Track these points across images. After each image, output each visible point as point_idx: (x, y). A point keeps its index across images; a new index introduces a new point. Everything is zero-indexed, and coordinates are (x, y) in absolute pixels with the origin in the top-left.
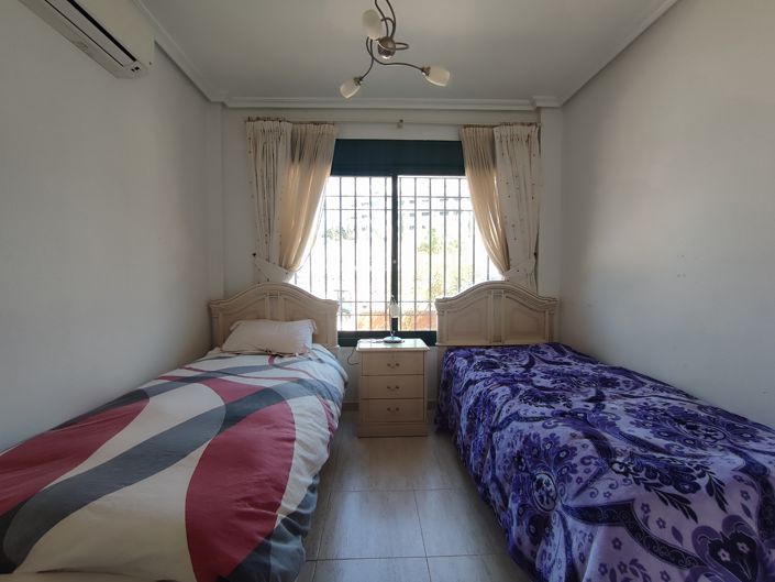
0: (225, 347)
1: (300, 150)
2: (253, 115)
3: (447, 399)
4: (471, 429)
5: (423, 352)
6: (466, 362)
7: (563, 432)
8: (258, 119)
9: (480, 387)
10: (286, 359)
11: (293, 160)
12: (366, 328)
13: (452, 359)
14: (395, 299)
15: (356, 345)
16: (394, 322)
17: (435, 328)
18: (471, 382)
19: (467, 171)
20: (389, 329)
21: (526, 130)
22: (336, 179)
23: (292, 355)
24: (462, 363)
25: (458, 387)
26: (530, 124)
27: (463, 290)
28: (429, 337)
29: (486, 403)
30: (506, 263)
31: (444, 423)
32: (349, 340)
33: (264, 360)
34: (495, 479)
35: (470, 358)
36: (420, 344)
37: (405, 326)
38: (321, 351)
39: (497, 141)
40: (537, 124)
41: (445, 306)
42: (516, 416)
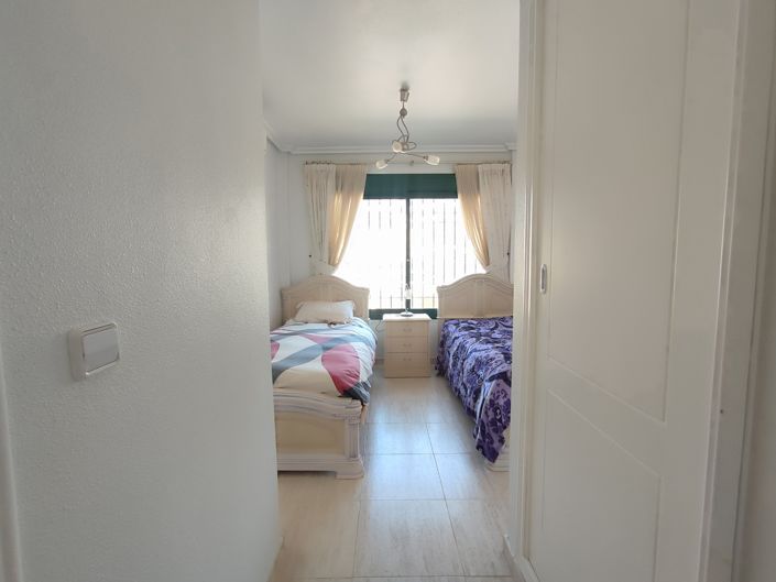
0: (297, 318)
1: (342, 184)
2: (310, 159)
3: (443, 353)
4: (454, 365)
5: (427, 321)
6: (454, 327)
7: (492, 353)
8: (313, 163)
9: (461, 339)
10: (338, 326)
11: (337, 189)
12: (388, 307)
13: (447, 326)
14: (408, 286)
15: (381, 318)
16: (408, 302)
17: (436, 307)
18: (456, 338)
19: (459, 195)
20: (404, 307)
21: (501, 167)
22: (367, 201)
23: (341, 323)
24: (452, 328)
25: (448, 343)
26: (505, 162)
27: (457, 279)
28: (432, 313)
29: (462, 347)
30: (487, 261)
31: (441, 369)
32: (377, 315)
33: (326, 326)
34: (463, 384)
35: (457, 325)
36: (425, 316)
37: (415, 305)
38: (360, 321)
39: (480, 176)
40: (509, 162)
41: (443, 291)
42: (475, 350)
